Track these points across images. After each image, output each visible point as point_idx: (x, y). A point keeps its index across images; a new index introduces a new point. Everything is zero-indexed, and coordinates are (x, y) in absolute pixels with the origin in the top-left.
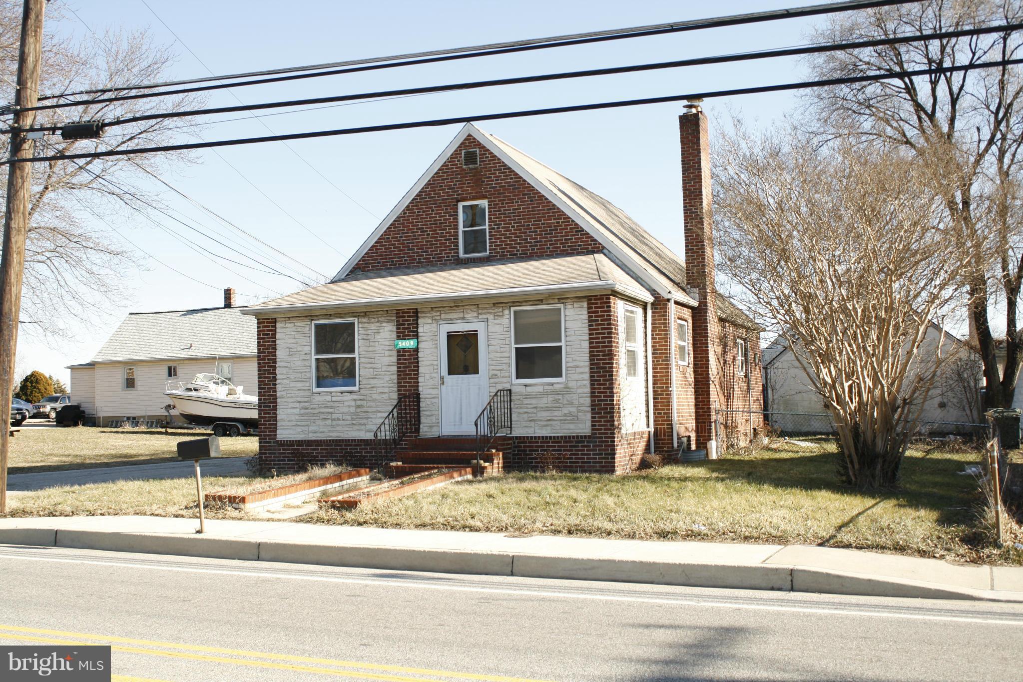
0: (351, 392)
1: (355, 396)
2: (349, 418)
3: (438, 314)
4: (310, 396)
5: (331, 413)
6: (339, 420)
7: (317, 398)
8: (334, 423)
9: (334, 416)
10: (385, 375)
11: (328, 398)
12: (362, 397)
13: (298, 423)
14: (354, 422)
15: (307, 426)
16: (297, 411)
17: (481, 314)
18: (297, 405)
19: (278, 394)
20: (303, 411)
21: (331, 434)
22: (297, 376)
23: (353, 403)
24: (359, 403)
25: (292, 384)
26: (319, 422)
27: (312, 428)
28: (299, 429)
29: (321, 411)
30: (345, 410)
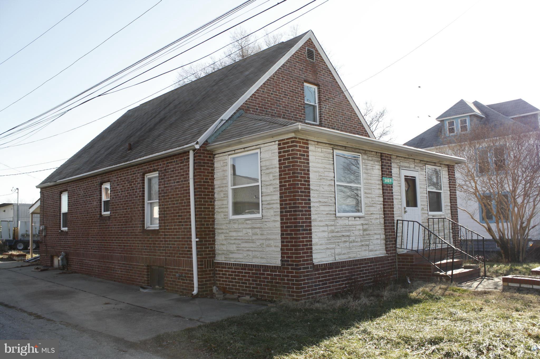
0: (360, 217)
1: (362, 221)
2: (359, 240)
3: (399, 162)
4: (334, 221)
5: (349, 236)
6: (354, 241)
7: (341, 222)
8: (351, 244)
9: (352, 239)
10: (378, 204)
11: (346, 222)
12: (366, 222)
13: (328, 246)
14: (363, 243)
15: (334, 248)
16: (326, 234)
17: (417, 166)
18: (325, 229)
19: (313, 217)
20: (330, 235)
21: (350, 255)
22: (326, 200)
23: (361, 227)
24: (365, 227)
25: (322, 208)
26: (342, 245)
27: (337, 251)
28: (329, 252)
29: (344, 234)
30: (357, 233)
